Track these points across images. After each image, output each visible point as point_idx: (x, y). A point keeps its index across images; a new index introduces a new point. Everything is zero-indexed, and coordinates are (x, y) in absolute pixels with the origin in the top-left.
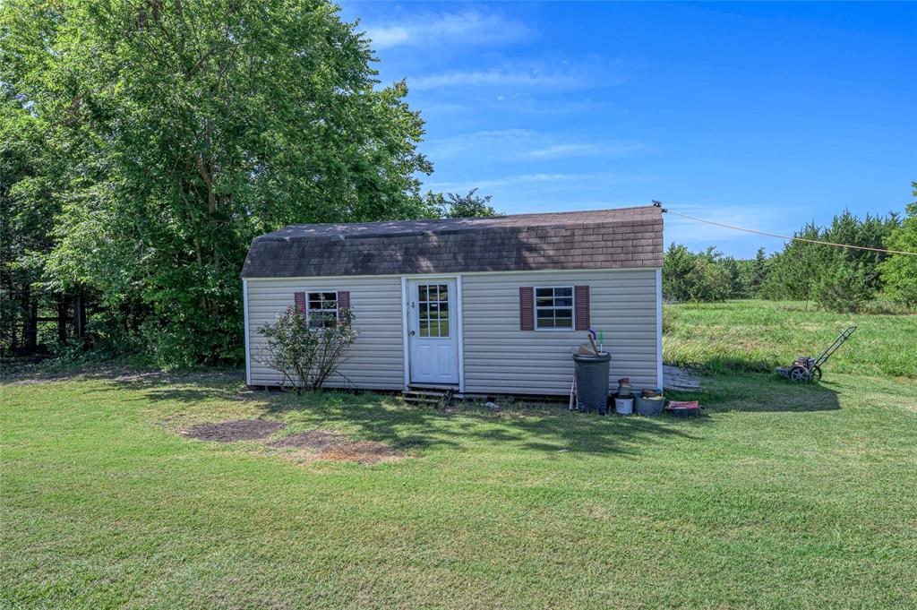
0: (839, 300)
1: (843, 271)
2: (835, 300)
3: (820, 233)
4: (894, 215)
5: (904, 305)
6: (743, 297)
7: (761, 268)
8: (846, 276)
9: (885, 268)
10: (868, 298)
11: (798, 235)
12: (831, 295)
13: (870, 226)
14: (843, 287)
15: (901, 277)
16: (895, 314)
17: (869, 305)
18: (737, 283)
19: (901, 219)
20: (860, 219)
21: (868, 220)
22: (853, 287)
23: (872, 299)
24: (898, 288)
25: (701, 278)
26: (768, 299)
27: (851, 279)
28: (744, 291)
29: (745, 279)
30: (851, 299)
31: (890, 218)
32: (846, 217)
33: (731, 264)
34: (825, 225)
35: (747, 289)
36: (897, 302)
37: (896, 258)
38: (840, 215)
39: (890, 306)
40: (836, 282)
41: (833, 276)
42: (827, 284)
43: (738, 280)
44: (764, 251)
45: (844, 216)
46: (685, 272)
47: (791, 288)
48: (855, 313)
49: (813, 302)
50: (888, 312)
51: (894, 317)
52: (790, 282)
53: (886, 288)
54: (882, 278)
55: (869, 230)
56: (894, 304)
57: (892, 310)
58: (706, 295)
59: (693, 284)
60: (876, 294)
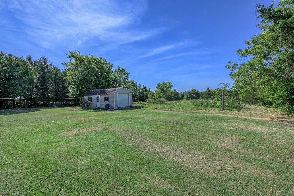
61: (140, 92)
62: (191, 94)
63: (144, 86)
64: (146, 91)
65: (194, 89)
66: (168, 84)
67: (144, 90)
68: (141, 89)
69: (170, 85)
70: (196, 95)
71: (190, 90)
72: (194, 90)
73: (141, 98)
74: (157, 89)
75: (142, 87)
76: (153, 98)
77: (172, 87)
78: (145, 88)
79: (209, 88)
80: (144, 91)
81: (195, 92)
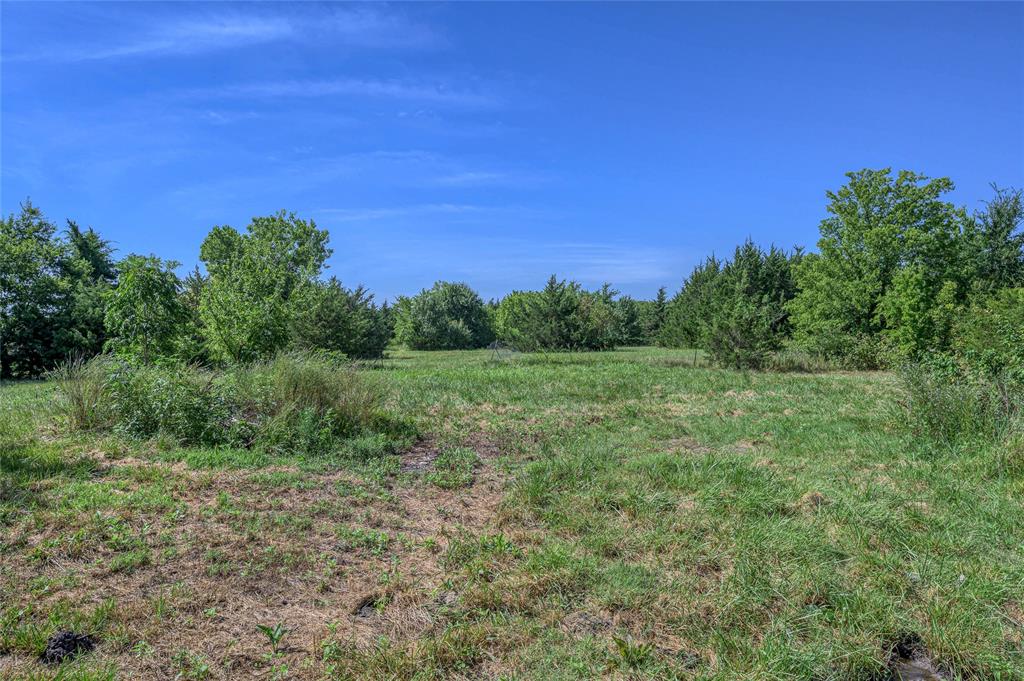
0: (737, 350)
1: (742, 308)
2: (732, 351)
3: (721, 268)
4: (799, 250)
5: (821, 358)
6: (640, 343)
7: (662, 310)
8: (746, 316)
9: (794, 306)
10: (776, 348)
11: (698, 270)
12: (727, 344)
13: (774, 261)
14: (742, 332)
15: (813, 319)
16: (810, 372)
17: (776, 357)
18: (634, 327)
19: (806, 254)
20: (764, 251)
21: (773, 252)
22: (755, 331)
23: (780, 348)
24: (810, 332)
25: (587, 319)
26: (664, 345)
27: (752, 320)
28: (643, 336)
29: (644, 323)
30: (752, 348)
31: (795, 253)
32: (749, 248)
33: (628, 304)
34: (726, 257)
35: (647, 334)
36: (812, 352)
37: (807, 293)
38: (742, 244)
39: (803, 358)
40: (732, 324)
41: (729, 315)
42: (720, 327)
43: (635, 323)
44: (664, 290)
45: (747, 246)
46: (568, 312)
47: (688, 333)
48: (758, 369)
49: (701, 353)
50: (800, 369)
51: (809, 376)
52: (688, 327)
53: (795, 334)
54: (791, 319)
55: (774, 264)
56: (808, 356)
57: (806, 366)
58: (593, 343)
59: (577, 328)
60: (785, 342)
61: (30, 284)
62: (440, 314)
63: (83, 230)
64: (95, 275)
65: (450, 282)
66: (297, 237)
67: (84, 265)
68: (52, 262)
69: (312, 246)
70: (467, 321)
71: (429, 287)
72: (455, 291)
73: (47, 344)
74: (204, 273)
75: (61, 238)
76: (180, 343)
77: (327, 262)
78: (87, 247)
79: (559, 281)
80: (78, 275)
81: (463, 301)
